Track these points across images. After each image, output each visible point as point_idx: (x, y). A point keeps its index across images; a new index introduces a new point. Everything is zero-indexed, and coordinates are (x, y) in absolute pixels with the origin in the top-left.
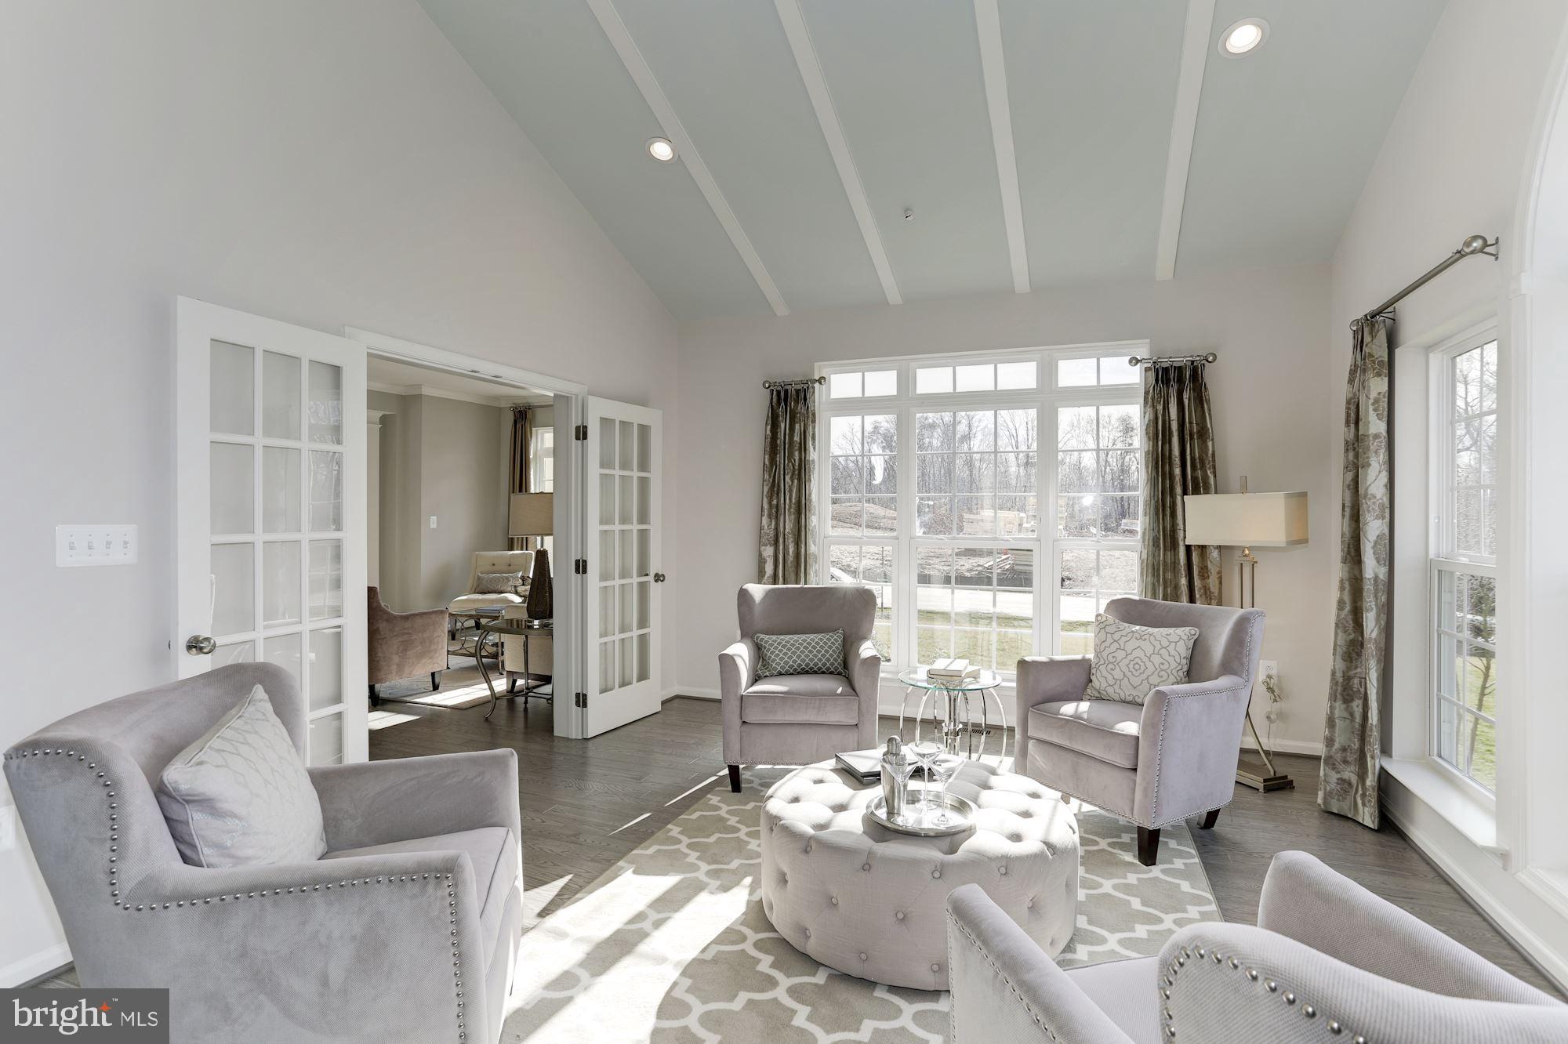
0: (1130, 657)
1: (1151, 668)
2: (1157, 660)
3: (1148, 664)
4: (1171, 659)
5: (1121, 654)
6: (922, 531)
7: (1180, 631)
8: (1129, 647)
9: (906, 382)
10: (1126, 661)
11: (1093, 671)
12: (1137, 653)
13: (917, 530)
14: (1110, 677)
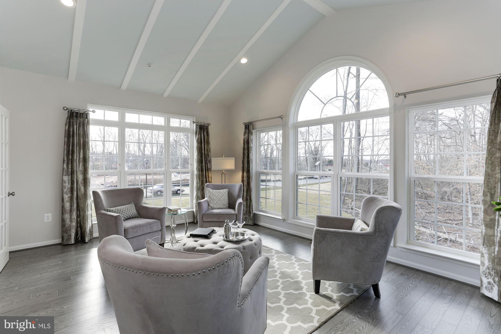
0: (217, 198)
1: (222, 200)
2: (223, 197)
3: (221, 198)
4: (225, 197)
5: (215, 197)
6: (127, 168)
7: (225, 190)
8: (217, 195)
9: (122, 117)
10: (216, 199)
11: (209, 203)
12: (219, 196)
13: (126, 168)
14: (214, 203)
